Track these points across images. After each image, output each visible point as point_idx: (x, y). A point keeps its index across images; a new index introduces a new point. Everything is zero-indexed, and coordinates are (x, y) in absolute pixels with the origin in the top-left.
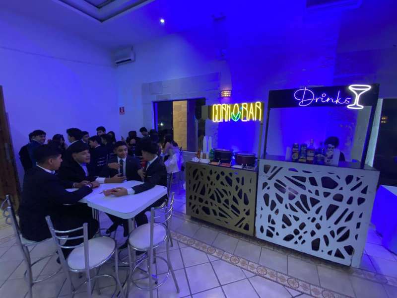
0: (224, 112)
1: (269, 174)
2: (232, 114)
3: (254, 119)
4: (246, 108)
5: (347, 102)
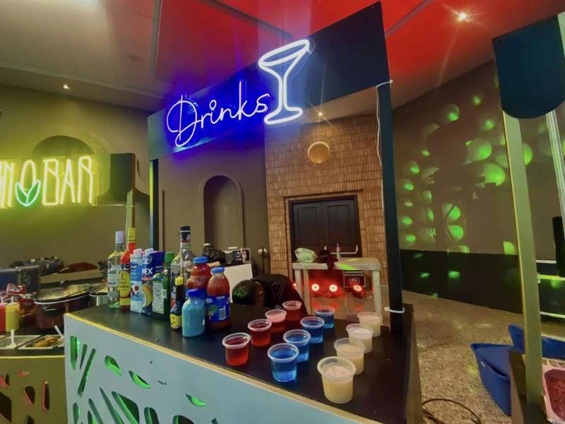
1: (79, 371)
2: (18, 187)
3: (77, 199)
4: (54, 170)
5: (261, 108)
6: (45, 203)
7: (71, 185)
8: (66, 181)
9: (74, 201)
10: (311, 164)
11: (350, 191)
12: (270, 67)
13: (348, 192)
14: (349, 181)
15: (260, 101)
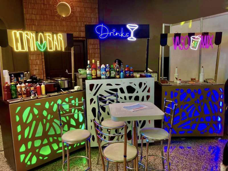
0: (28, 41)
1: (94, 91)
2: (38, 43)
3: (59, 49)
4: (50, 38)
5: (127, 36)
6: (49, 50)
7: (57, 44)
8: (55, 42)
9: (58, 49)
10: (59, 16)
11: (82, 37)
12: (130, 28)
13: (81, 37)
14: (82, 31)
15: (127, 34)
